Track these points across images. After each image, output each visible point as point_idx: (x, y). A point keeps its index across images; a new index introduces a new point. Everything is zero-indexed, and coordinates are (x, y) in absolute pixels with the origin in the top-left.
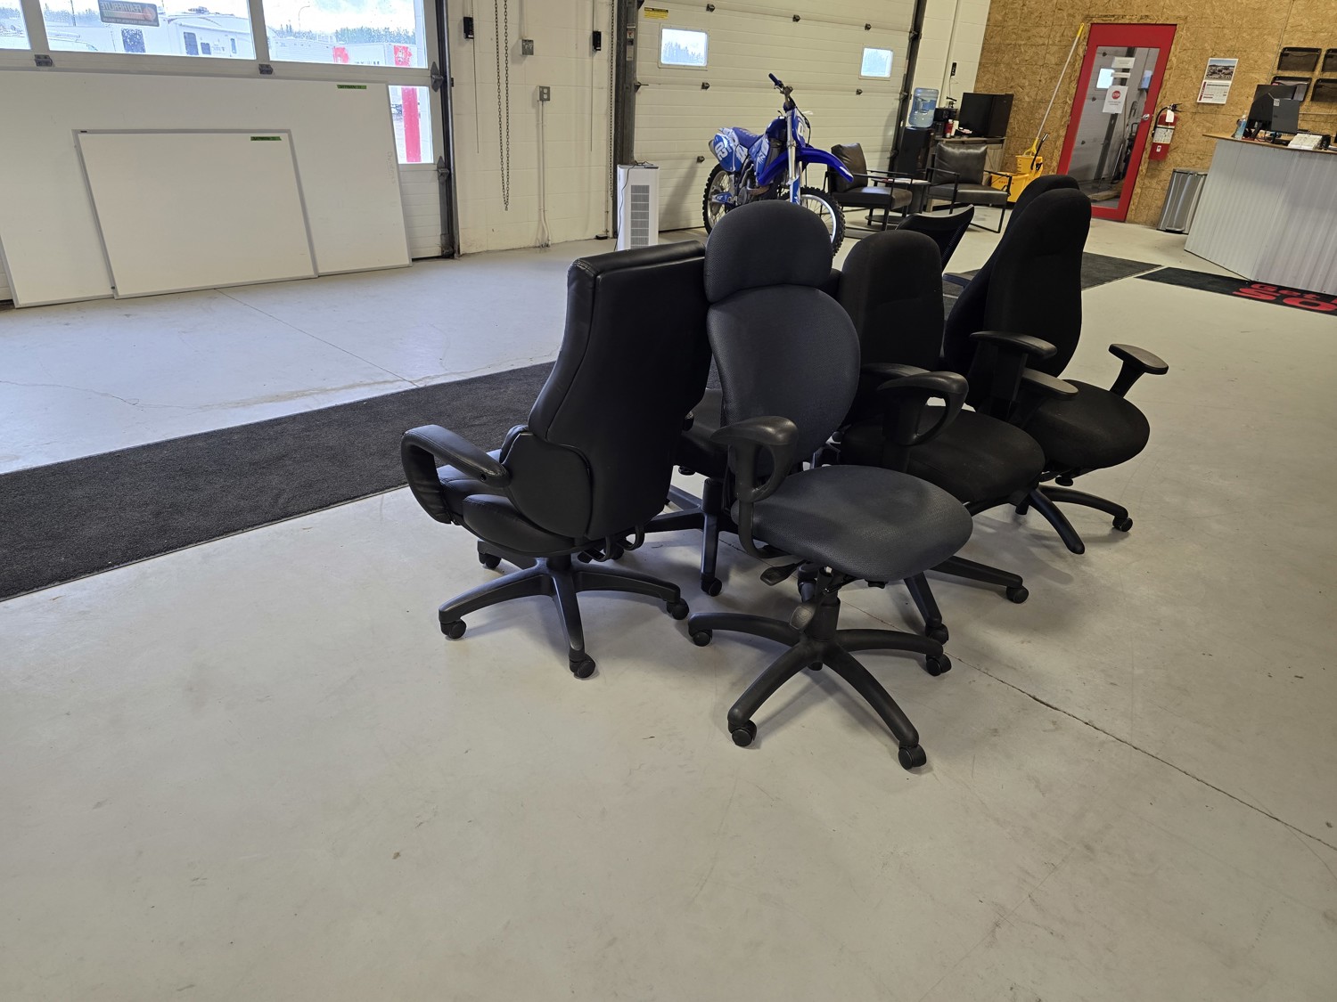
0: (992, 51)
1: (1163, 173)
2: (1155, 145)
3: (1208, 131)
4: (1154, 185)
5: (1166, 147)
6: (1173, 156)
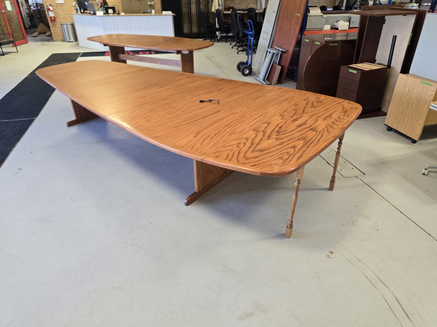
1: (57, 25)
2: (51, 18)
4: (57, 29)
5: (54, 17)
6: (58, 20)
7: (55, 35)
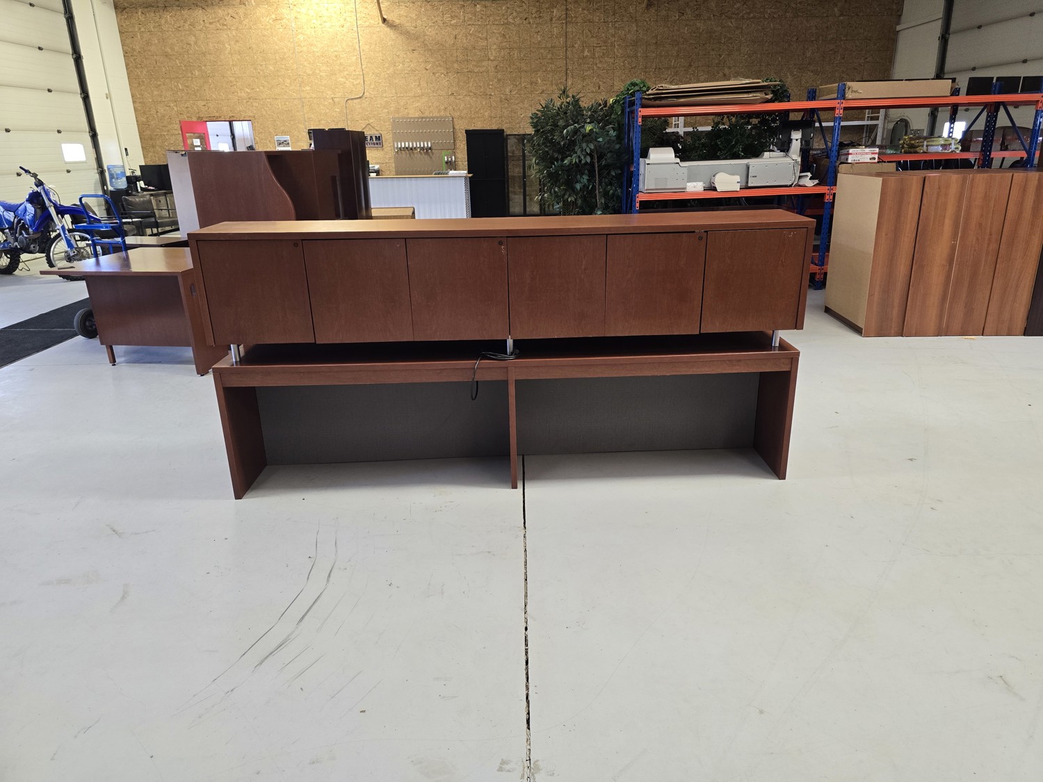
0: (147, 139)
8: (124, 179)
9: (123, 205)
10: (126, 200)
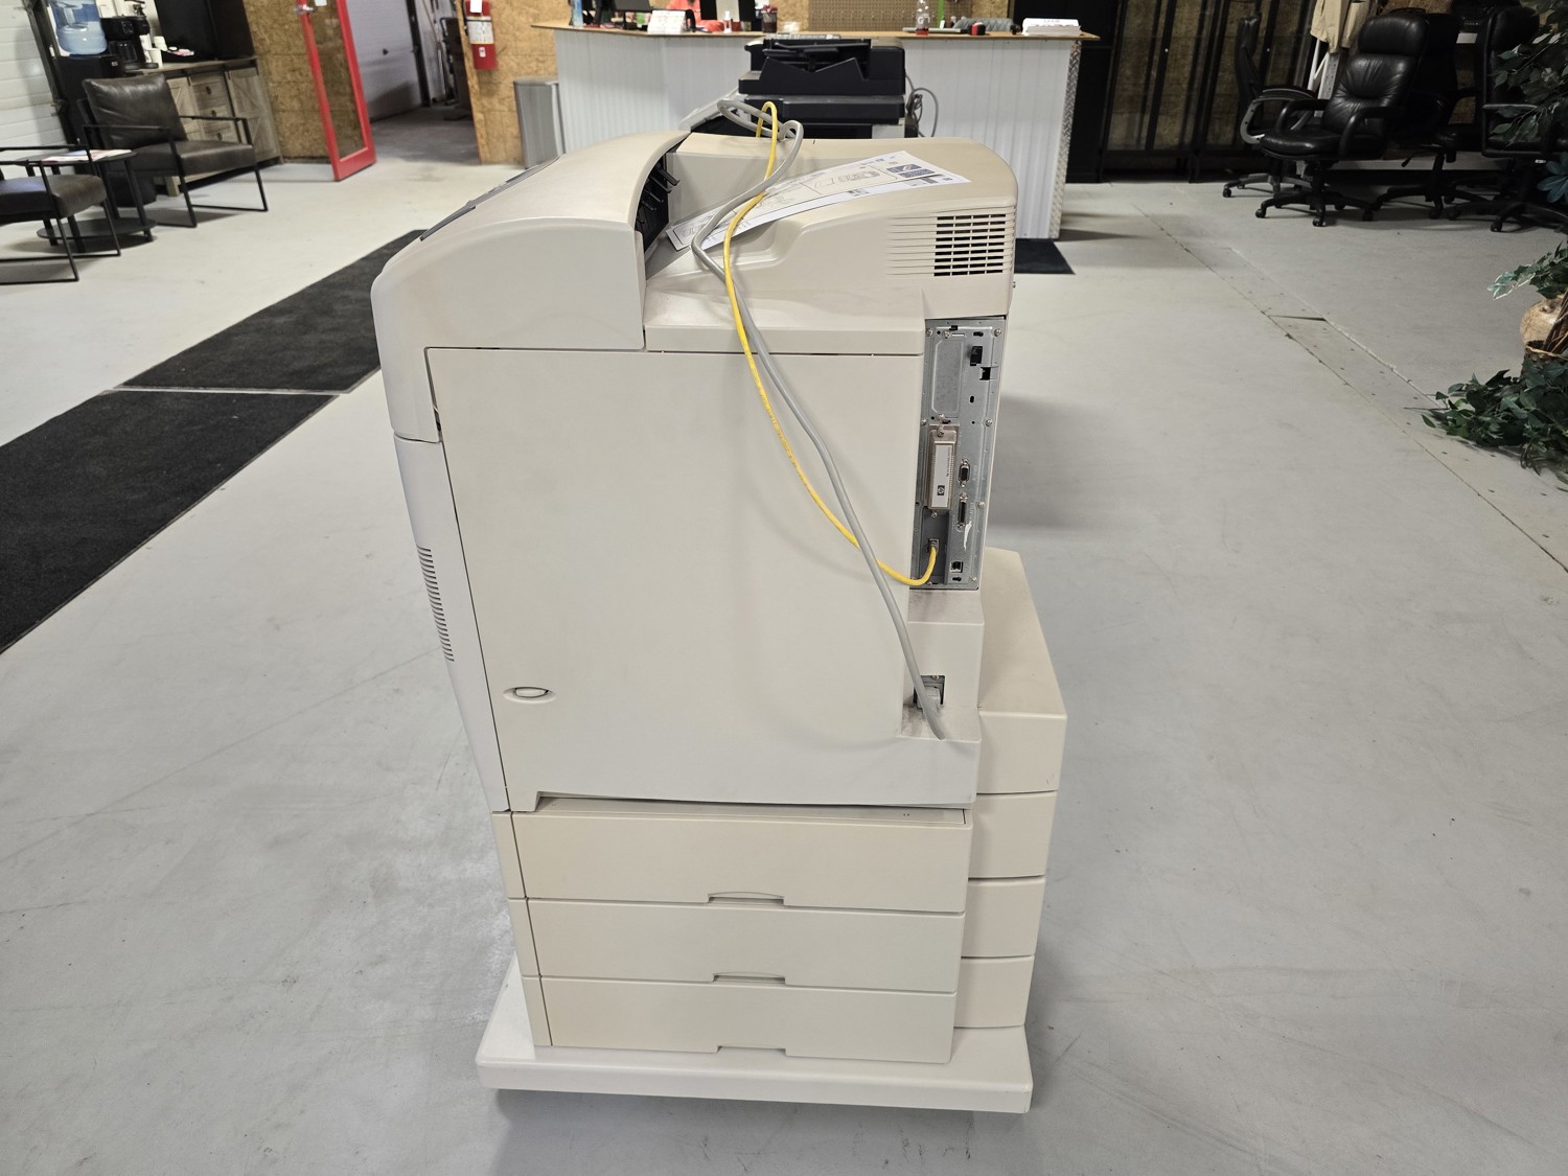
1: (502, 86)
2: (475, 48)
3: (535, 21)
4: (498, 106)
5: (490, 48)
6: (505, 62)
7: (488, 133)
8: (95, 27)
9: (86, 104)
10: (95, 91)
